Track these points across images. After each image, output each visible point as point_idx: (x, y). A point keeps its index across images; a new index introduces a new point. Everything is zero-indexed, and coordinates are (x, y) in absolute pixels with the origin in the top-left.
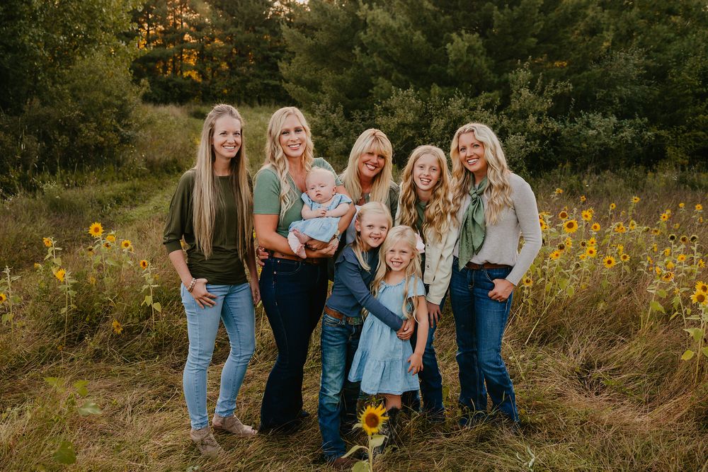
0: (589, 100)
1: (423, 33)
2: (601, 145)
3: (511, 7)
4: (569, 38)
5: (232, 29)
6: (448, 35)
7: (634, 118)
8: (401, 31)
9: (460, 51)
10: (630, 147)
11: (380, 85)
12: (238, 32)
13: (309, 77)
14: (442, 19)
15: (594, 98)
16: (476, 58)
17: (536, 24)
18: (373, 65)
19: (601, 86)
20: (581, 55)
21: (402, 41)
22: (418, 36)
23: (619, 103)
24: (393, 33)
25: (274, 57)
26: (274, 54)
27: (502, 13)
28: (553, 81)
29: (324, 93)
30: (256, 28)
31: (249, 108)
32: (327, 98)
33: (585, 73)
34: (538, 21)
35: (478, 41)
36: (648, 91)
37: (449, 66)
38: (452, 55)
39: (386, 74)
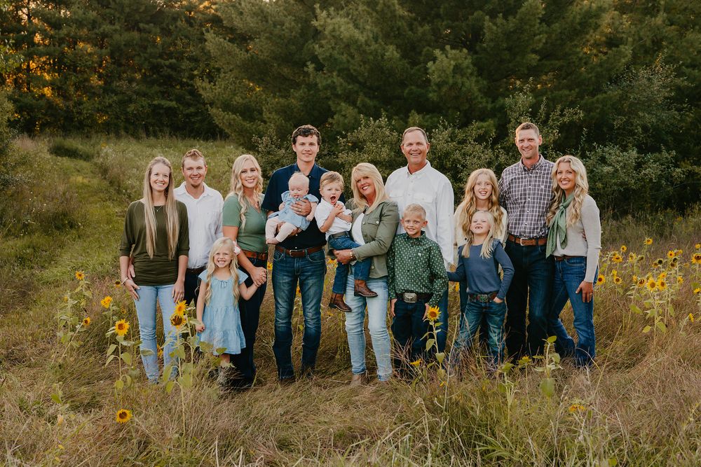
0: (605, 129)
1: (398, 46)
2: (621, 184)
3: (505, 17)
4: (578, 53)
5: (106, 27)
6: (428, 50)
7: (660, 152)
8: (369, 46)
9: (444, 71)
10: (657, 187)
11: (343, 113)
12: (116, 31)
13: (241, 101)
14: (420, 30)
15: (611, 128)
16: (465, 79)
17: (538, 37)
18: (332, 87)
19: (620, 112)
20: (593, 74)
21: (371, 57)
22: (392, 52)
23: (643, 133)
24: (359, 47)
25: (167, 67)
26: (167, 63)
27: (495, 24)
28: (559, 107)
29: (265, 122)
30: (141, 25)
31: (133, 141)
32: (272, 130)
33: (600, 96)
34: (540, 34)
35: (466, 58)
36: (679, 118)
37: (430, 89)
38: (435, 76)
39: (349, 99)
